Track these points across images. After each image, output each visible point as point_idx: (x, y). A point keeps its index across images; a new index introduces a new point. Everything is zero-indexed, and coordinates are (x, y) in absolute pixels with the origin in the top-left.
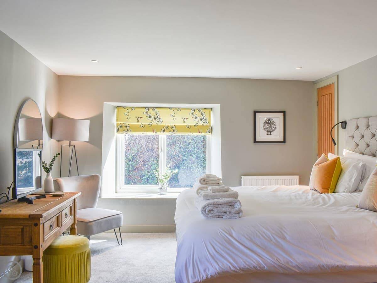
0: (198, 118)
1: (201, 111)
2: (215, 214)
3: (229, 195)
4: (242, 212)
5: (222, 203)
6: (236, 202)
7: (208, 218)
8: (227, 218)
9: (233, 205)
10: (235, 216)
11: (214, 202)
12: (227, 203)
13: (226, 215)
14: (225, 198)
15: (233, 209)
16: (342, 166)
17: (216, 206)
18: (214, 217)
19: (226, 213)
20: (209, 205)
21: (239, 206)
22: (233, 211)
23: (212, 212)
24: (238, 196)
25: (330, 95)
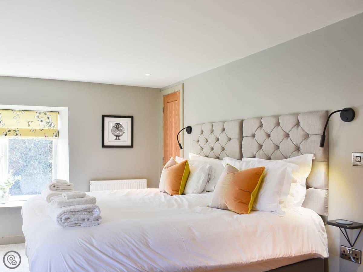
0: (44, 121)
1: (48, 114)
2: (72, 223)
3: (86, 201)
4: (101, 219)
5: (79, 210)
6: (95, 208)
7: (64, 227)
8: (85, 226)
9: (91, 212)
10: (94, 223)
11: (71, 209)
12: (85, 210)
13: (84, 223)
14: (82, 204)
15: (91, 216)
16: (190, 169)
17: (74, 213)
18: (71, 226)
19: (83, 220)
20: (65, 213)
21: (98, 212)
22: (91, 218)
23: (69, 220)
24: (95, 202)
25: (176, 102)
